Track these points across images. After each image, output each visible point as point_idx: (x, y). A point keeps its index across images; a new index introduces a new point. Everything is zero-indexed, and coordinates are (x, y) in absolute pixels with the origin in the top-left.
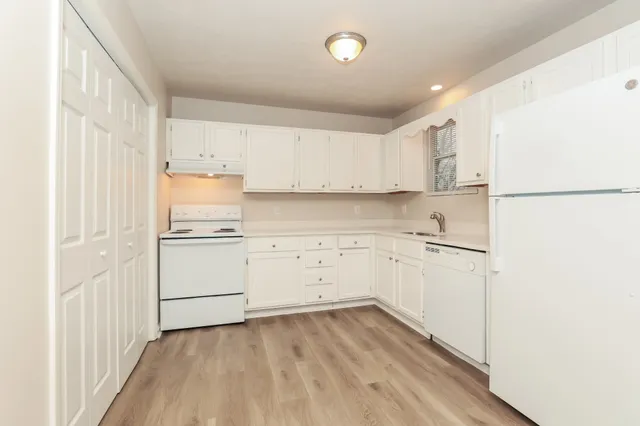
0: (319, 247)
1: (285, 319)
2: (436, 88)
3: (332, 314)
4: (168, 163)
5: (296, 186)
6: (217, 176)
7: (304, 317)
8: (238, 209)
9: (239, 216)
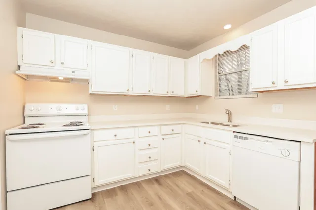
0: (148, 134)
1: (123, 188)
2: (227, 27)
3: (157, 180)
4: (19, 66)
5: (130, 90)
6: (67, 80)
7: (137, 185)
8: (86, 106)
9: (86, 112)
